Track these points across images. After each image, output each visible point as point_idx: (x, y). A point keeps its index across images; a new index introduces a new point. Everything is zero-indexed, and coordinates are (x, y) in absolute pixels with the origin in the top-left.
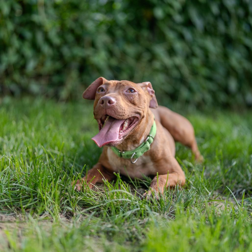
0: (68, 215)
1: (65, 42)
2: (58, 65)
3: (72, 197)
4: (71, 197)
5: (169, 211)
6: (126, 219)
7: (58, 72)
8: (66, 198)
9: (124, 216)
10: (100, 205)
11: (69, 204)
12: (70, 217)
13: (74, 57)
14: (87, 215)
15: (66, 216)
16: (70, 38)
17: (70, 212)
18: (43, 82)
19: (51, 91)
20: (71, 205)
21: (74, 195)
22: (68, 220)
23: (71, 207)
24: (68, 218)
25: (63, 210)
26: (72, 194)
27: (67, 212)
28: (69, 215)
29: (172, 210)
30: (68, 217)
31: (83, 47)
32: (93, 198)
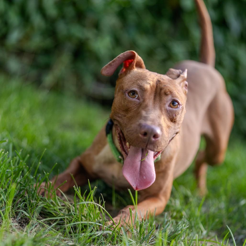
0: (22, 223)
1: (62, 16)
2: (48, 43)
3: (32, 201)
4: (30, 201)
5: (149, 242)
6: (94, 240)
7: (47, 52)
8: (24, 201)
9: (91, 236)
10: (64, 217)
11: (27, 209)
12: (24, 224)
13: (69, 37)
14: (46, 226)
15: (19, 223)
16: (70, 11)
17: (26, 219)
18: (26, 60)
19: (33, 73)
20: (29, 210)
21: (36, 199)
22: (22, 228)
23: (28, 213)
24: (22, 226)
25: (17, 214)
26: (33, 197)
27: (22, 218)
28: (24, 222)
29: (153, 241)
30: (22, 224)
31: (84, 26)
32: (58, 207)
